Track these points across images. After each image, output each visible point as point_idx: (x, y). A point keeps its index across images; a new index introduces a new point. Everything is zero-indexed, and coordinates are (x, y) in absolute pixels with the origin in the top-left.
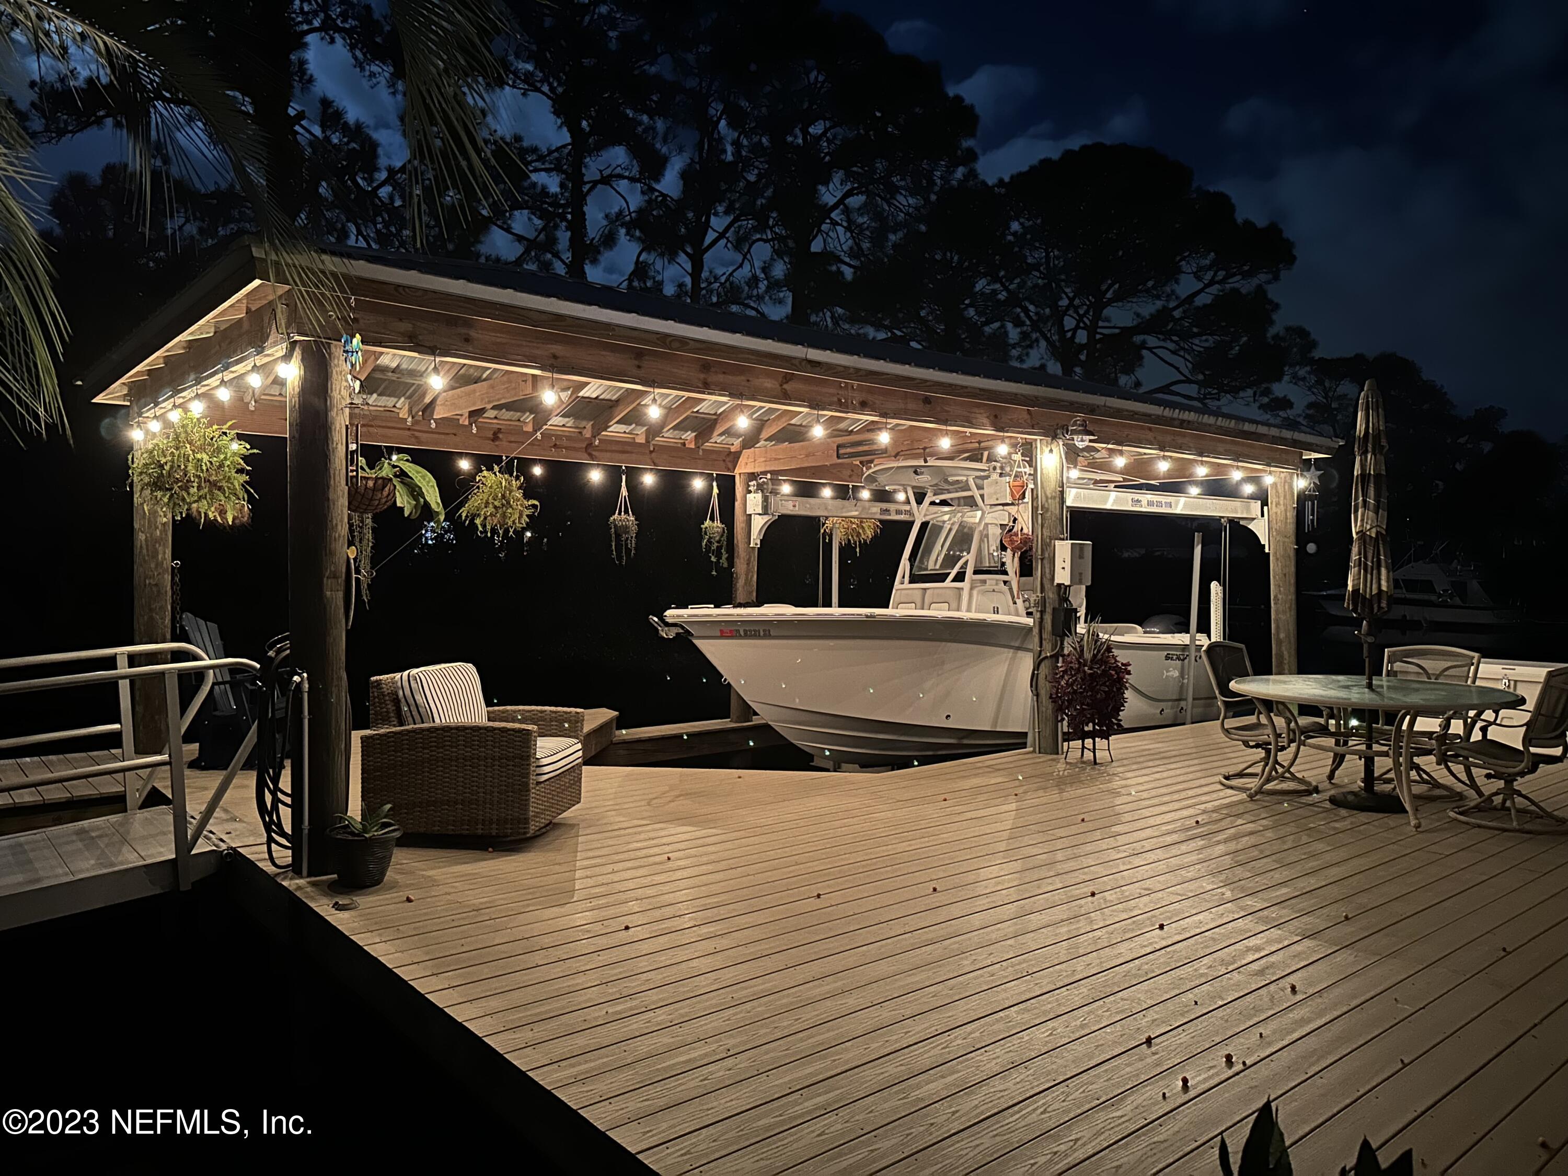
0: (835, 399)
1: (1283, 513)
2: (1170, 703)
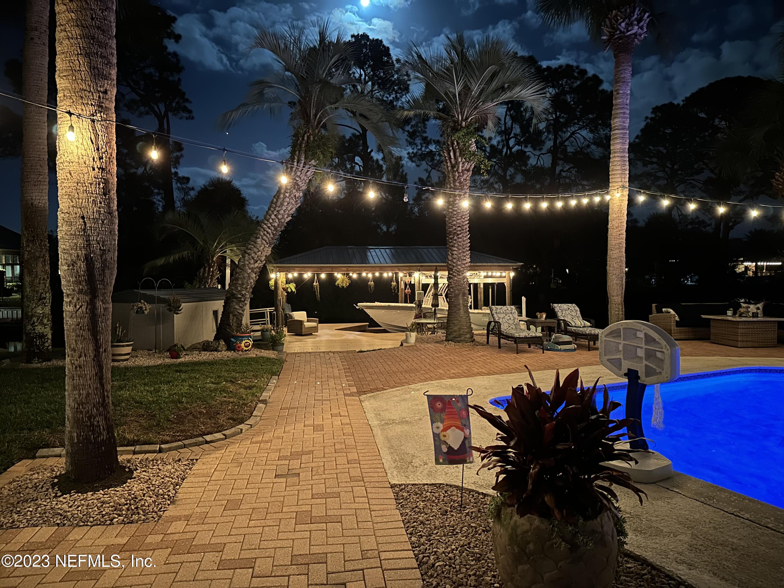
0: (358, 270)
1: (508, 282)
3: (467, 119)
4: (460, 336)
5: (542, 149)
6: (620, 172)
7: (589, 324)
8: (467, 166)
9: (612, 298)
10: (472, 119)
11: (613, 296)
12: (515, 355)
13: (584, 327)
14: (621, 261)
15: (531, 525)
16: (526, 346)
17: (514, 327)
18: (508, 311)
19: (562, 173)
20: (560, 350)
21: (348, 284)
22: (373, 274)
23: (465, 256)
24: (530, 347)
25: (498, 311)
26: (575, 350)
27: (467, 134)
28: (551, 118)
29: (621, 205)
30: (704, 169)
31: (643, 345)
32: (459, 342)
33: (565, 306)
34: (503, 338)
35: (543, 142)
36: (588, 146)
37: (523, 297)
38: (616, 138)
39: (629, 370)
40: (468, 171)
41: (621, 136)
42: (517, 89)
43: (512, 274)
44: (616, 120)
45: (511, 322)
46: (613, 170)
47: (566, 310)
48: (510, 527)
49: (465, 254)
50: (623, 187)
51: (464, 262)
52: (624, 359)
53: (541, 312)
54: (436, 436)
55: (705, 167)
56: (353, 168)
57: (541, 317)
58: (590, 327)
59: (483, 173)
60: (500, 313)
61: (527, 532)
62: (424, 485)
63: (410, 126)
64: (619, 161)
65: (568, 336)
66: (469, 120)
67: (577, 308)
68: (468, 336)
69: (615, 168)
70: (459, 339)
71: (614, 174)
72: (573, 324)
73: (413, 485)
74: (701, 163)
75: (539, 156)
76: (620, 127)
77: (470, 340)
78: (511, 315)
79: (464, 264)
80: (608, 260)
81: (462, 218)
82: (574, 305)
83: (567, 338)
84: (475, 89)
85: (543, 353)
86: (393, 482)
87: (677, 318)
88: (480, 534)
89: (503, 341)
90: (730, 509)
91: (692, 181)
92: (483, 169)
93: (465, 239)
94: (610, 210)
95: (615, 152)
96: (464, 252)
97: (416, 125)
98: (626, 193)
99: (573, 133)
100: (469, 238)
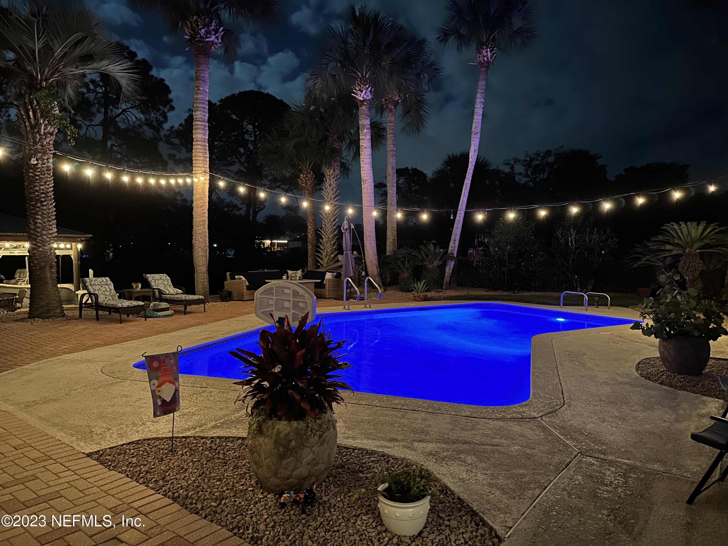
3: (47, 80)
4: (49, 311)
5: (93, 120)
6: (202, 159)
7: (181, 291)
8: (50, 129)
9: (198, 268)
10: (53, 81)
11: (199, 266)
12: (119, 325)
13: (176, 294)
14: (205, 236)
15: (291, 428)
16: (124, 317)
17: (111, 298)
18: (103, 283)
19: (114, 147)
20: (159, 317)
23: (51, 226)
24: (128, 316)
25: (93, 283)
26: (172, 315)
27: (49, 95)
28: (101, 91)
29: (204, 188)
30: (235, 162)
31: (291, 299)
32: (47, 318)
33: (157, 276)
34: (101, 310)
35: (94, 115)
36: (140, 126)
37: (90, 270)
38: (198, 128)
39: (280, 318)
40: (51, 134)
41: (202, 127)
42: (105, 62)
43: (80, 246)
44: (198, 113)
45: (108, 293)
46: (196, 156)
47: (158, 280)
48: (274, 435)
49: (51, 224)
50: (205, 172)
51: (51, 232)
52: (276, 310)
53: (136, 282)
54: (153, 392)
55: (236, 160)
57: (137, 287)
58: (182, 293)
59: (70, 139)
60: (94, 285)
61: (289, 434)
62: (122, 445)
64: (201, 149)
65: (166, 304)
66: (50, 81)
67: (168, 278)
68: (58, 311)
69: (198, 154)
70: (47, 315)
71: (197, 160)
72: (167, 292)
73: (110, 448)
74: (234, 157)
75: (88, 126)
76: (201, 120)
77: (61, 315)
78: (107, 287)
79: (51, 234)
80: (194, 234)
81: (46, 184)
82: (165, 275)
83: (164, 305)
84: (58, 52)
85: (146, 320)
86: (87, 452)
87: (247, 284)
88: (206, 464)
89: (100, 312)
90: (353, 402)
91: (226, 171)
92: (70, 136)
93: (50, 207)
94: (194, 191)
95: (197, 141)
96: (49, 221)
98: (208, 177)
99: (124, 110)
100: (55, 207)
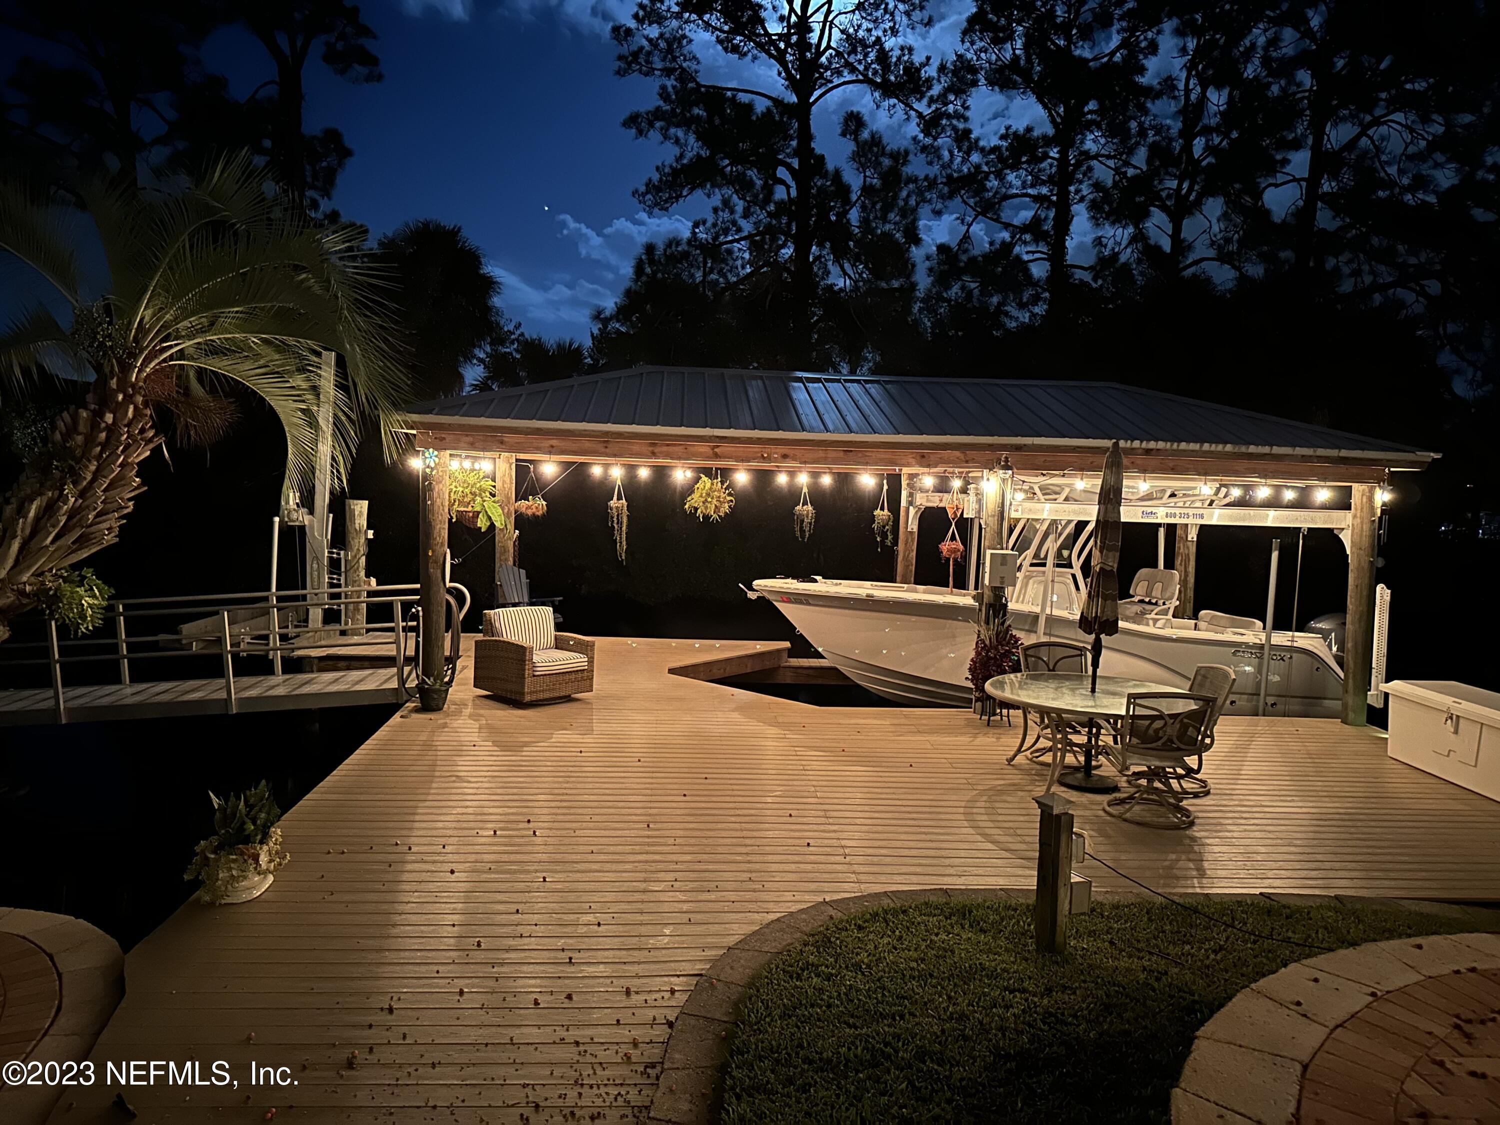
0: (759, 455)
1: (1360, 526)
2: (1246, 696)
21: (725, 508)
22: (815, 475)
43: (1383, 496)
56: (768, 191)
63: (925, 101)
97: (942, 98)
